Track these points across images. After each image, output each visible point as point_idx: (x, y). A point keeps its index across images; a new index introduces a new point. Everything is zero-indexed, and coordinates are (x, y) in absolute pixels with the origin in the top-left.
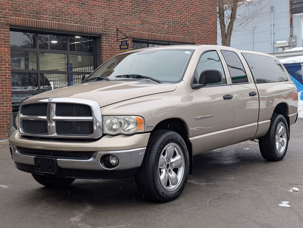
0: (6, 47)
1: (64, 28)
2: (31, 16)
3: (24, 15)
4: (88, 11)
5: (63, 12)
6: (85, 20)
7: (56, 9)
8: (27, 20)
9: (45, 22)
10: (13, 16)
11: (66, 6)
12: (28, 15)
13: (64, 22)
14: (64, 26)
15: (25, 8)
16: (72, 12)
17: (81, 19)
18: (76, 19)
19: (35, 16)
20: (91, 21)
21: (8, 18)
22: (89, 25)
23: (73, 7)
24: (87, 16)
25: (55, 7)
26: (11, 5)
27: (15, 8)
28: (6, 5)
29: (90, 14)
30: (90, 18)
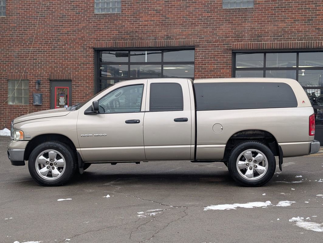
0: (228, 69)
1: (286, 47)
2: (252, 39)
3: (245, 40)
4: (316, 27)
5: (286, 32)
6: (311, 36)
7: (278, 30)
8: (248, 44)
9: (266, 44)
10: (235, 42)
11: (289, 25)
12: (249, 39)
13: (285, 41)
14: (286, 44)
15: (247, 33)
16: (297, 30)
17: (307, 36)
18: (300, 36)
19: (256, 39)
20: (318, 35)
21: (231, 44)
22: (316, 40)
23: (298, 25)
24: (314, 31)
25: (277, 28)
26: (234, 33)
27: (237, 35)
28: (229, 33)
29: (318, 29)
30: (318, 33)
